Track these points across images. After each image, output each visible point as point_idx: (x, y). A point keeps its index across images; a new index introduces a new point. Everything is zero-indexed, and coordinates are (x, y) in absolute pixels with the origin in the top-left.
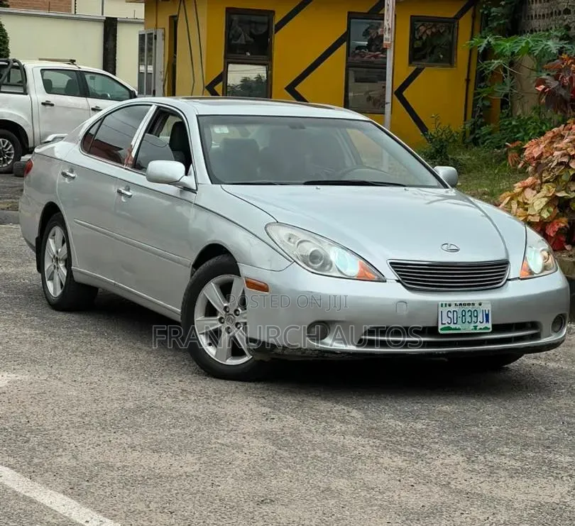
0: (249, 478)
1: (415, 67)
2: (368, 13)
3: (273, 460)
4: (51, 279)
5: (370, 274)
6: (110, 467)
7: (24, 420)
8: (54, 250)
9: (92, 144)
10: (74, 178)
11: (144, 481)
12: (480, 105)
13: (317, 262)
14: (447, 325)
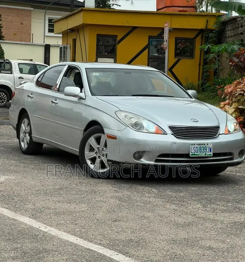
0: (110, 212)
1: (177, 59)
2: (157, 36)
3: (119, 206)
4: (23, 141)
5: (160, 131)
6: (49, 209)
7: (12, 192)
8: (24, 129)
11: (64, 214)
12: (205, 74)
13: (137, 126)
14: (193, 153)
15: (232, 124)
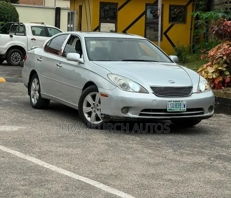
0: (98, 155)
1: (171, 24)
2: (153, 4)
3: (107, 151)
4: (33, 97)
5: (143, 91)
6: (51, 151)
7: (23, 139)
8: (34, 87)
9: (48, 49)
10: (41, 61)
11: (63, 155)
12: (196, 38)
13: (125, 87)
14: (170, 108)
15: (203, 85)
